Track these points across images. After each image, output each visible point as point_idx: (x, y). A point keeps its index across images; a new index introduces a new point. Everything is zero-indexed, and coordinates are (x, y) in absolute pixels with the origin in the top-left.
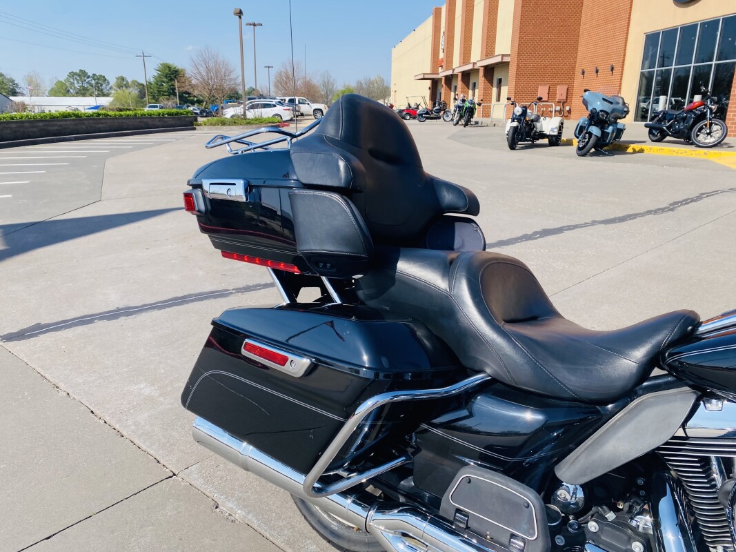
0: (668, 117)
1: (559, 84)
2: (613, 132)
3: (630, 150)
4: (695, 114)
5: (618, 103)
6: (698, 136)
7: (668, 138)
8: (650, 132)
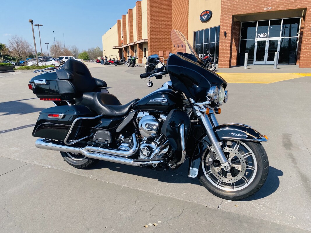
1: (167, 50)
4: (206, 60)
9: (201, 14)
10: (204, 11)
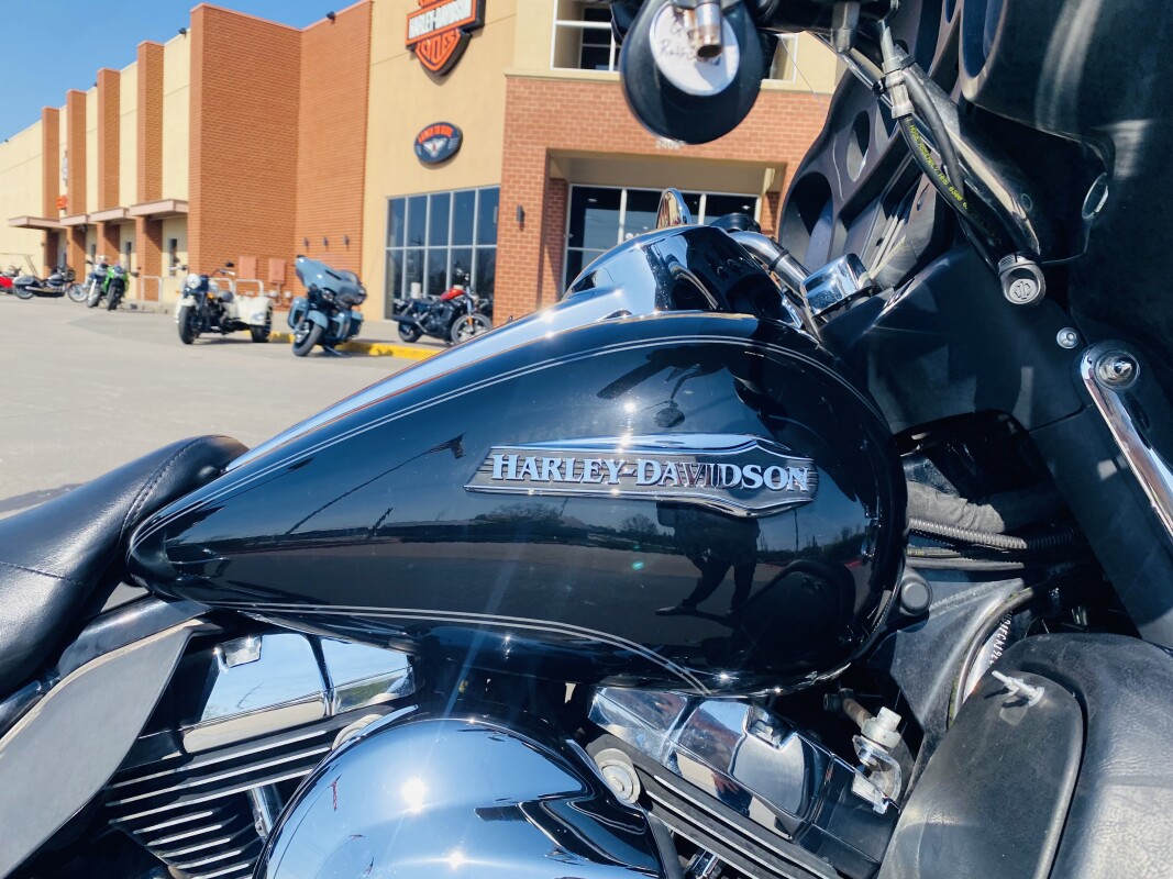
0: (420, 309)
1: (272, 256)
2: (345, 322)
3: (373, 352)
4: (453, 306)
5: (348, 280)
6: (460, 335)
7: (424, 338)
8: (401, 329)
9: (420, 135)
10: (433, 126)
